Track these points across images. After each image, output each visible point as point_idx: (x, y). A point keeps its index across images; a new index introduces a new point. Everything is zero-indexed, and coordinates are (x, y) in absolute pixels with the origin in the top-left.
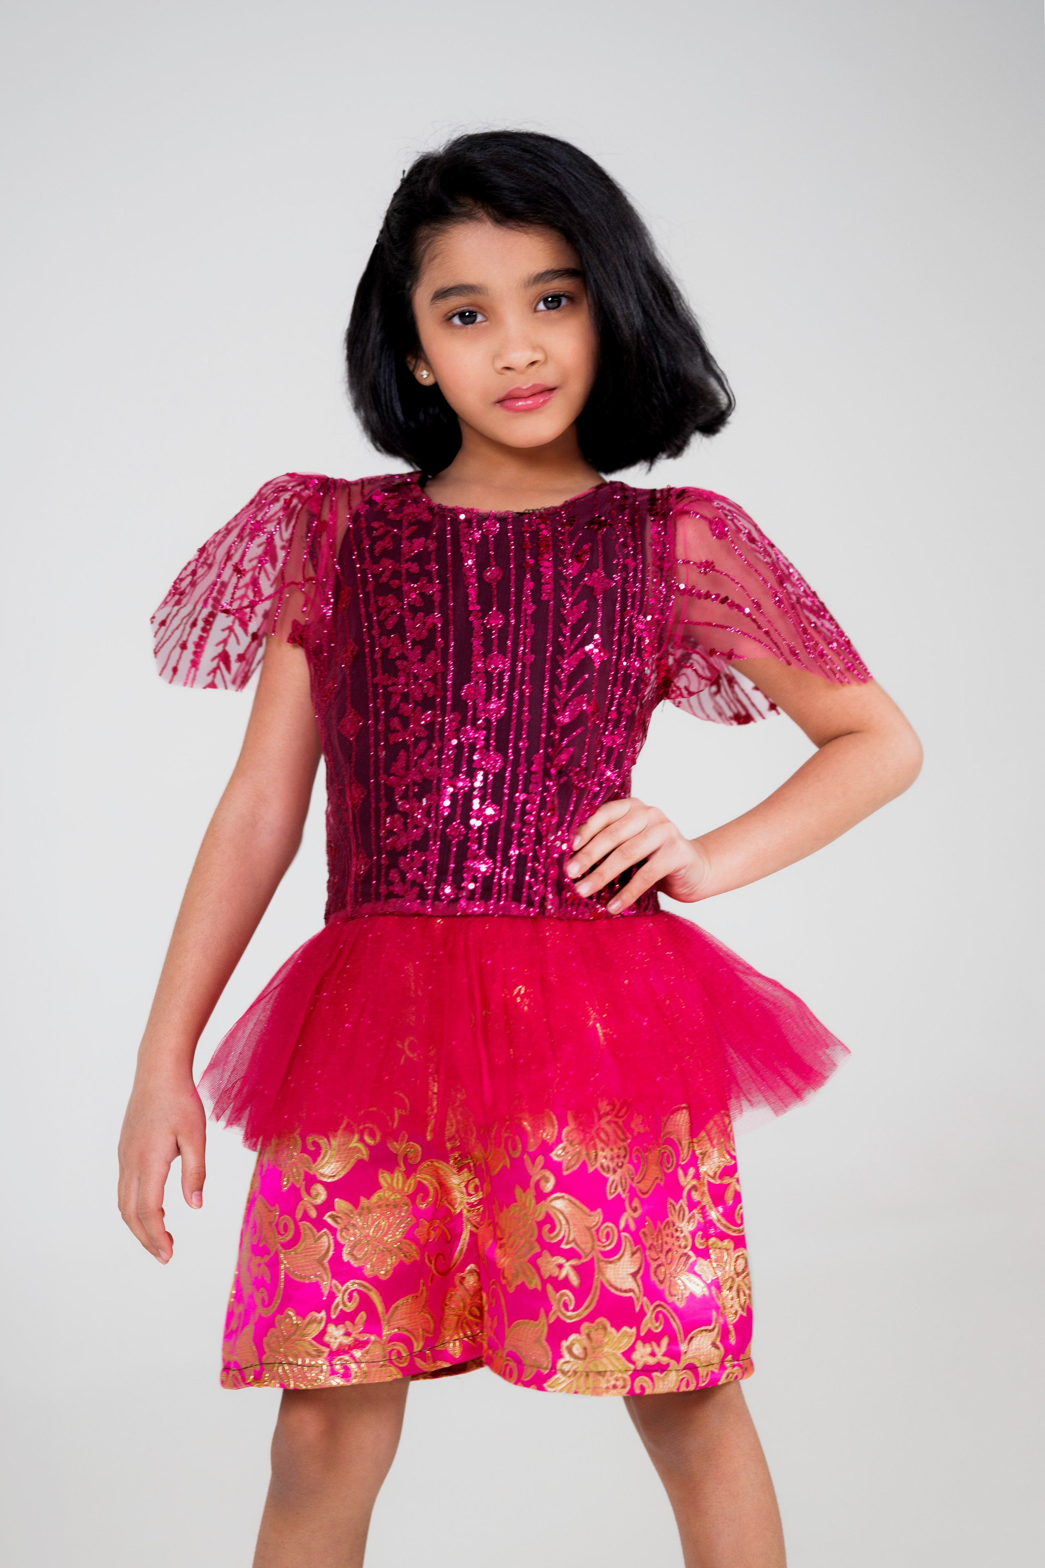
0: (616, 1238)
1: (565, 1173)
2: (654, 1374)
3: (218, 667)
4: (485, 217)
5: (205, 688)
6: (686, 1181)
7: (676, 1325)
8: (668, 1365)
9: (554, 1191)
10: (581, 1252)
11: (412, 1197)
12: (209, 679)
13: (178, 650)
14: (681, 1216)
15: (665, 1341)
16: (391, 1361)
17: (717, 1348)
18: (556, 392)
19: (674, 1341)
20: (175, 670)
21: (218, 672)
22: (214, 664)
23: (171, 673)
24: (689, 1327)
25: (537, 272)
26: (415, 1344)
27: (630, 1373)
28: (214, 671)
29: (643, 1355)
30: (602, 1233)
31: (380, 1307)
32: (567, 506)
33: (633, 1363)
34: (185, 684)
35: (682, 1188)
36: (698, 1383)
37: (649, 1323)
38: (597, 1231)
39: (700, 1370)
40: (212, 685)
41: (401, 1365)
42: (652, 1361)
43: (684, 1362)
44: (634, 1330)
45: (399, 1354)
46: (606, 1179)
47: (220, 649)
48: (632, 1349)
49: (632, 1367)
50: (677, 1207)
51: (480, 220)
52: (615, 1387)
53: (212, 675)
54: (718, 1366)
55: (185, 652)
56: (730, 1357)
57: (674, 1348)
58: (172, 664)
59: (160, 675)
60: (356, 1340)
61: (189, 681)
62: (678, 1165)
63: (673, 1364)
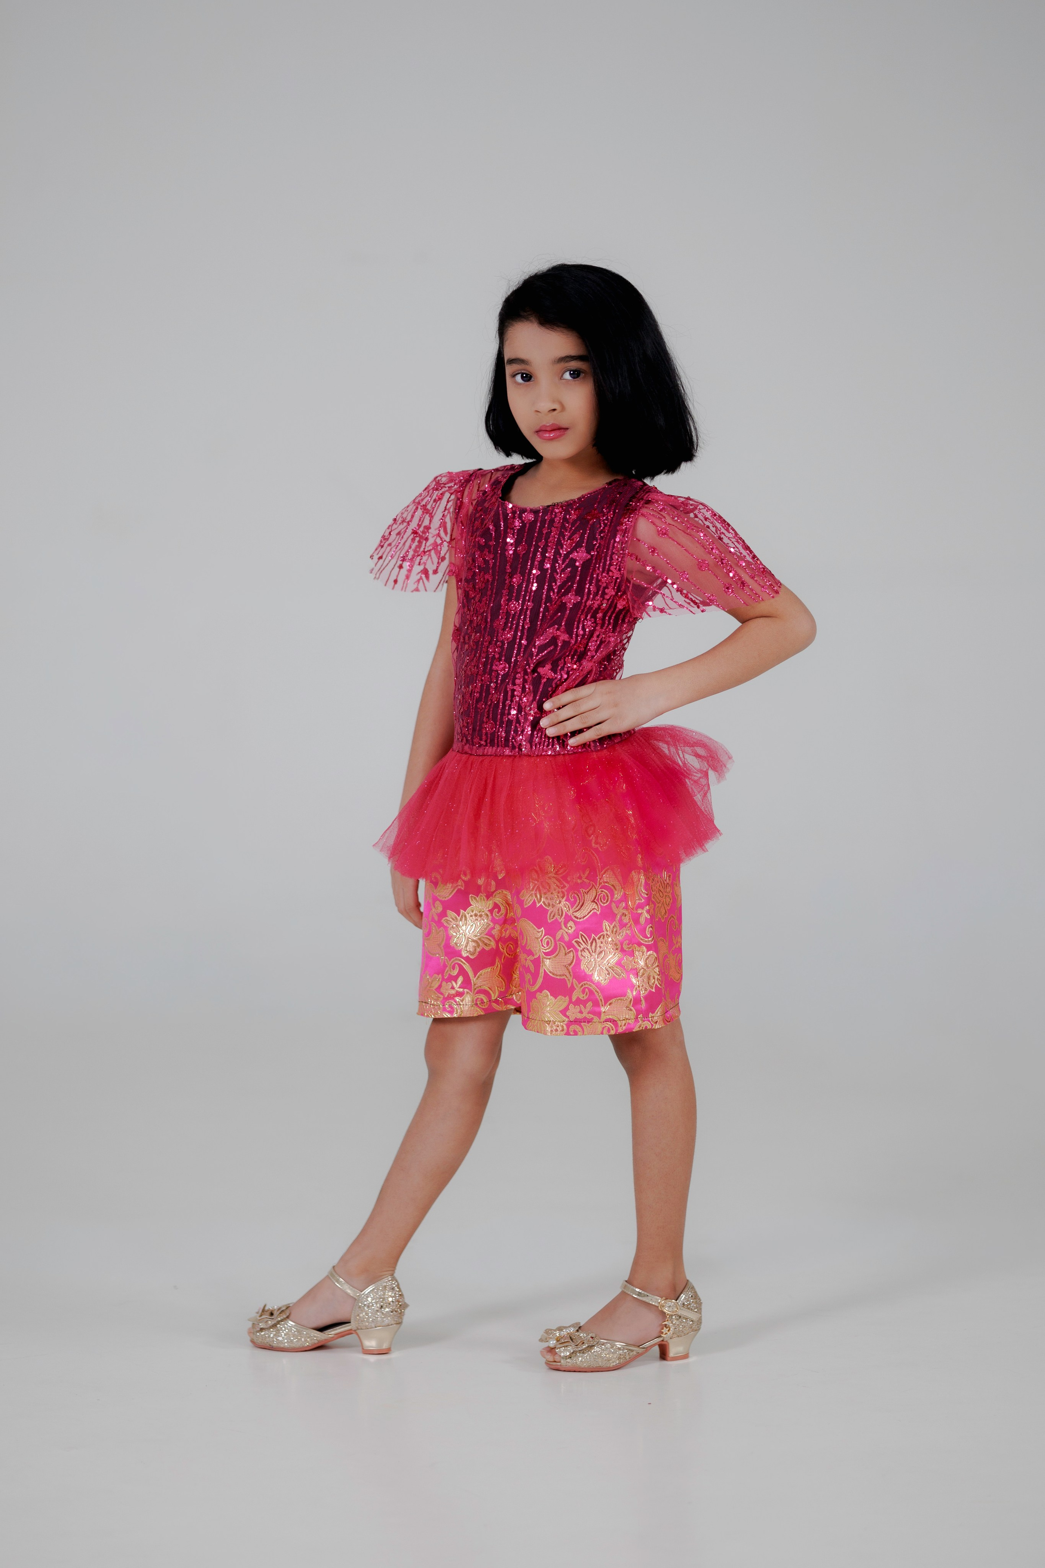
0: (553, 945)
2: (583, 1024)
3: (421, 578)
5: (412, 591)
6: (618, 911)
7: (599, 996)
8: (592, 1019)
9: (521, 917)
10: (534, 952)
11: (492, 911)
12: (415, 586)
13: (397, 569)
14: (614, 932)
15: (590, 1004)
16: (476, 1004)
17: (631, 1010)
18: (569, 429)
19: (596, 1004)
20: (396, 581)
21: (421, 581)
22: (418, 577)
23: (393, 583)
24: (608, 999)
25: (560, 356)
26: (493, 995)
27: (566, 1023)
28: (418, 581)
29: (574, 1013)
30: (545, 942)
31: (471, 974)
32: (579, 499)
33: (568, 1017)
34: (402, 589)
35: (615, 915)
36: (617, 1030)
37: (577, 994)
38: (542, 941)
39: (619, 1022)
40: (417, 590)
41: (484, 1007)
42: (579, 1016)
43: (605, 1017)
44: (567, 998)
45: (482, 1000)
46: (548, 911)
47: (422, 568)
48: (567, 1009)
49: (567, 1020)
50: (611, 926)
51: (531, 321)
52: (557, 1030)
54: (635, 1020)
55: (402, 570)
56: (641, 1016)
57: (596, 1009)
58: (393, 578)
60: (457, 992)
61: (404, 588)
63: (596, 1019)
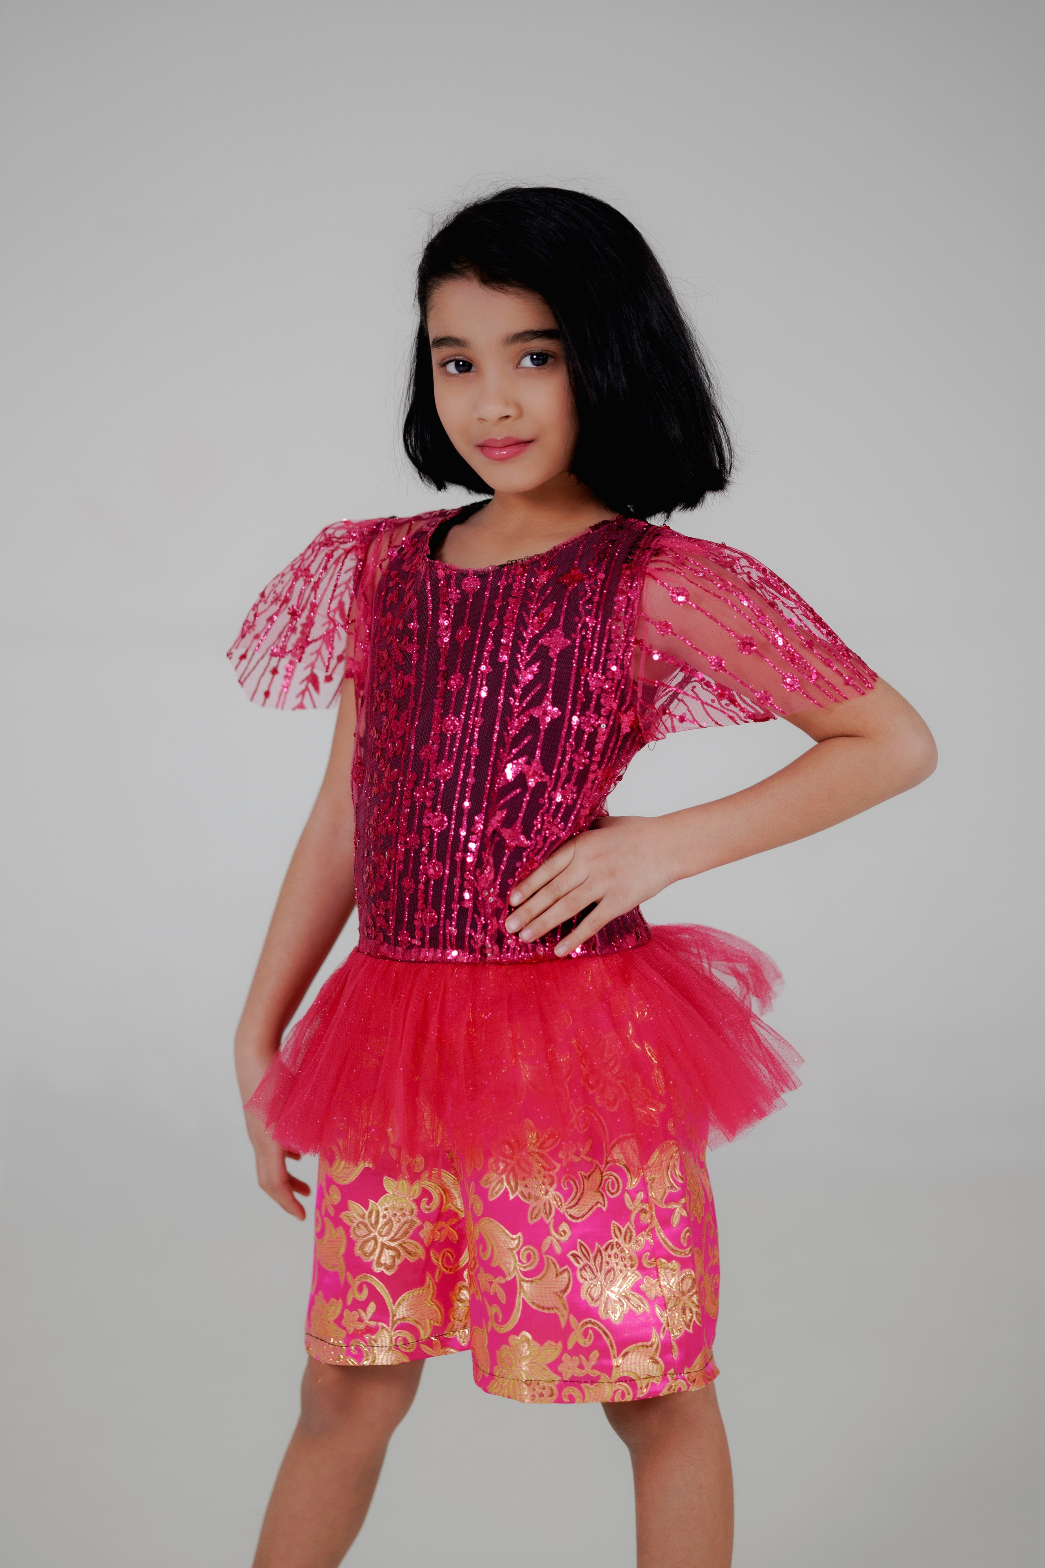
0: (537, 1260)
1: (491, 1199)
2: (583, 1385)
3: (307, 689)
4: (472, 276)
5: (294, 709)
6: (633, 1205)
7: (609, 1340)
8: (599, 1377)
9: (483, 1216)
10: (506, 1272)
11: (418, 1201)
12: (298, 701)
13: (268, 675)
14: (628, 1238)
15: (595, 1354)
16: (396, 1346)
17: (657, 1362)
18: (531, 444)
19: (605, 1354)
20: (267, 694)
21: (307, 694)
22: (303, 686)
23: (263, 697)
24: (622, 1345)
25: (515, 332)
26: (422, 1332)
27: (557, 1383)
28: (303, 693)
29: (570, 1368)
30: (523, 1255)
31: (388, 1299)
32: (550, 553)
33: (560, 1374)
34: (277, 706)
35: (630, 1212)
36: (635, 1395)
37: (576, 1338)
38: (518, 1253)
39: (638, 1382)
40: (301, 706)
41: (408, 1351)
42: (579, 1373)
43: (616, 1375)
44: (560, 1344)
45: (405, 1340)
46: (528, 1206)
47: (308, 672)
48: (558, 1361)
49: (558, 1378)
50: (623, 1230)
51: (468, 278)
52: (541, 1395)
53: (300, 697)
54: (660, 1379)
55: (277, 677)
56: (672, 1371)
57: (605, 1362)
58: (263, 688)
59: (252, 699)
60: (367, 1327)
61: (280, 704)
62: (624, 1190)
63: (604, 1377)
